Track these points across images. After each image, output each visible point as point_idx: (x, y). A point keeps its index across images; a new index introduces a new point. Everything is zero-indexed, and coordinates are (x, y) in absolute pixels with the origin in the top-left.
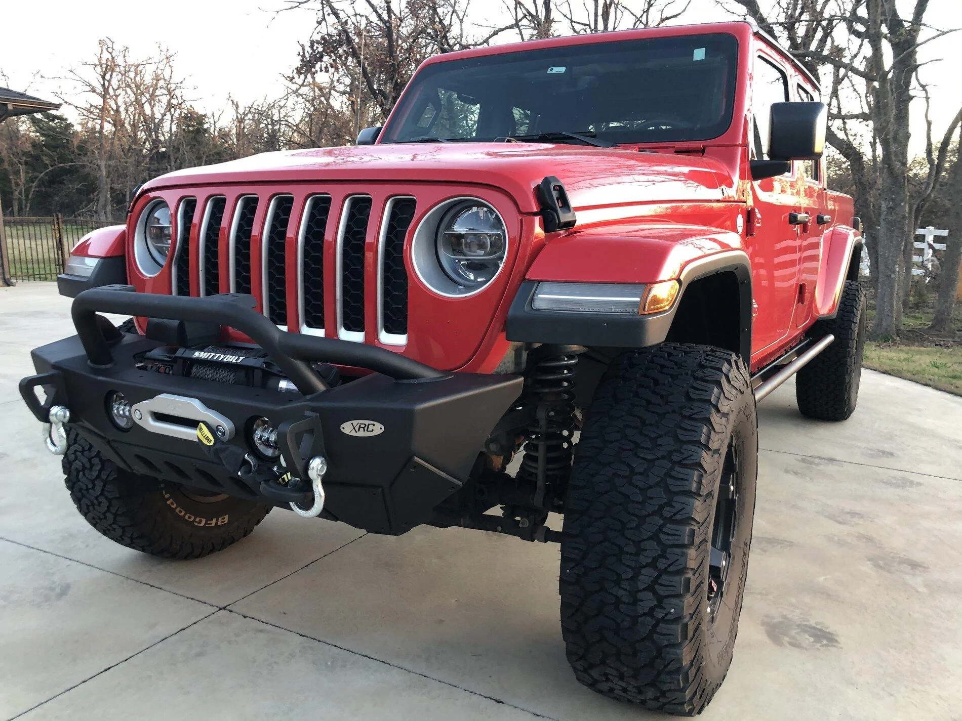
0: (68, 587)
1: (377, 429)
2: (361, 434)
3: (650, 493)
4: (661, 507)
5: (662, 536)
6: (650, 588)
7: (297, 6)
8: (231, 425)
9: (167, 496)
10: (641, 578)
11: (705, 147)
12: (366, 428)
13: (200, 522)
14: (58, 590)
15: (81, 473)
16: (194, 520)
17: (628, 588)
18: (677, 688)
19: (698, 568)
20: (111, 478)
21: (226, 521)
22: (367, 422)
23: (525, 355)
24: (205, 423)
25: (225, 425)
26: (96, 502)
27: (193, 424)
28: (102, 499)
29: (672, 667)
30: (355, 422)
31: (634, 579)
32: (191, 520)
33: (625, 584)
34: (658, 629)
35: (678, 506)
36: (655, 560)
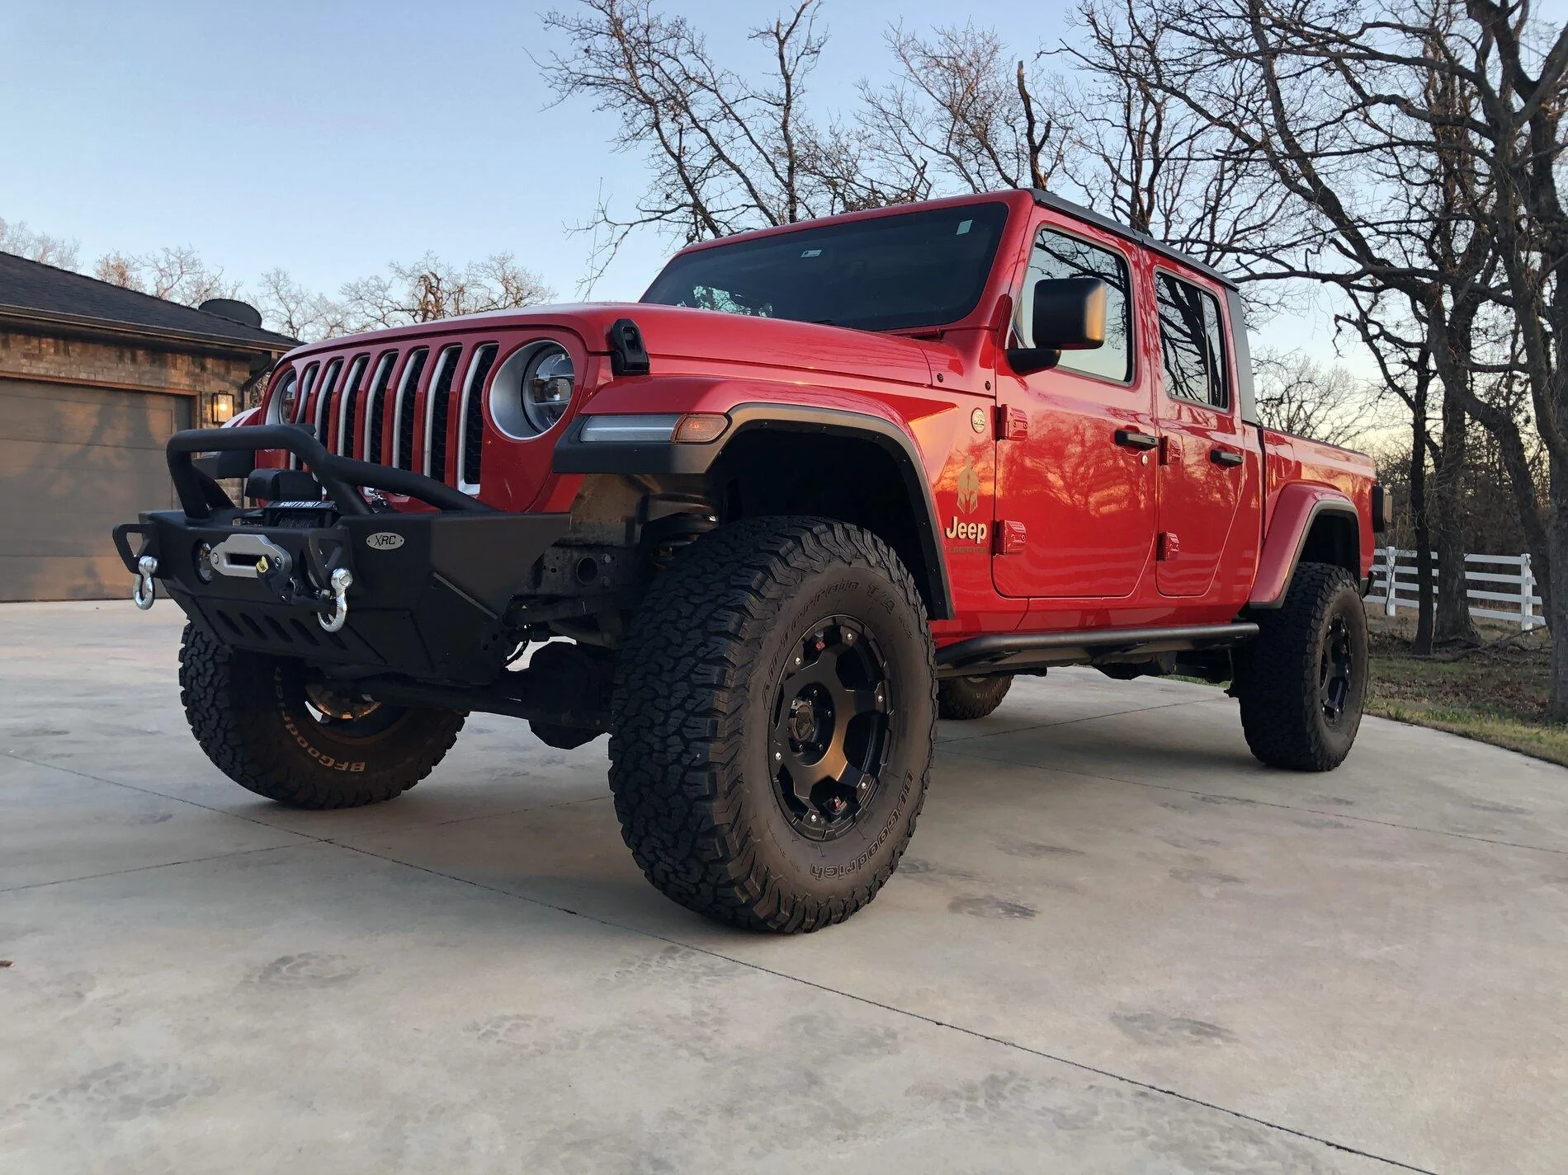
0: (170, 816)
1: (398, 541)
2: (385, 547)
3: (690, 635)
4: (697, 647)
5: (693, 676)
6: (678, 732)
8: (289, 558)
9: (287, 719)
10: (671, 720)
11: (943, 333)
12: (388, 540)
13: (328, 761)
14: (158, 818)
15: (195, 681)
16: (319, 757)
17: (660, 734)
18: (716, 858)
19: (732, 713)
20: (222, 685)
21: (362, 769)
22: (389, 534)
23: (638, 528)
24: (267, 557)
25: (282, 556)
26: (206, 715)
27: (252, 560)
28: (213, 711)
29: (705, 827)
30: (379, 535)
31: (664, 724)
32: (316, 756)
33: (657, 730)
34: (687, 779)
35: (712, 646)
36: (685, 700)
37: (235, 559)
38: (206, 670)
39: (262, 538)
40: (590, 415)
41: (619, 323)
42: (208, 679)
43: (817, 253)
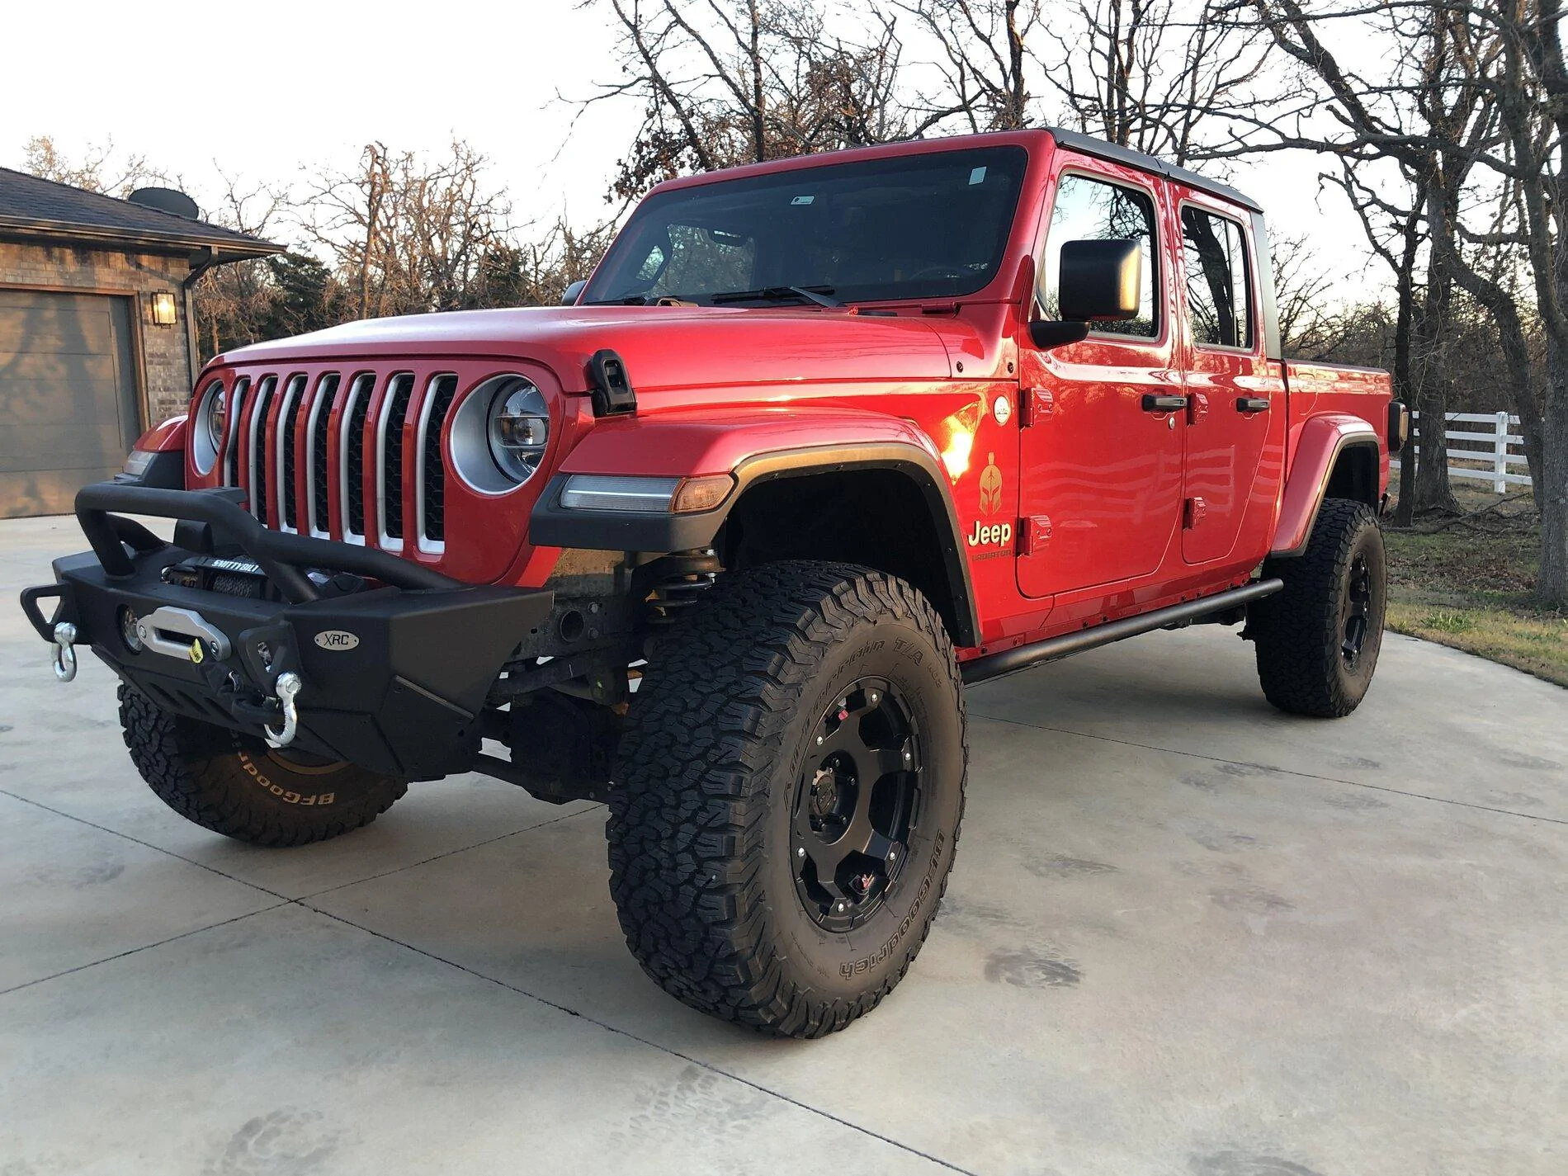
0: (122, 869)
1: (352, 642)
2: (336, 647)
3: (697, 734)
4: (707, 749)
5: (704, 785)
6: (689, 849)
7: (618, 92)
8: (227, 642)
9: (243, 759)
10: (680, 835)
11: (959, 306)
12: (340, 640)
13: (293, 798)
14: (108, 872)
15: (137, 724)
16: (283, 795)
17: (667, 849)
18: (736, 983)
19: (751, 826)
20: (168, 729)
21: (331, 801)
22: (341, 633)
23: (629, 572)
24: (200, 639)
25: (219, 641)
26: (153, 760)
27: (187, 640)
28: (159, 757)
29: (723, 953)
30: (329, 633)
31: (673, 837)
32: (279, 793)
33: (664, 844)
34: (701, 902)
35: (725, 748)
36: (695, 813)
37: (166, 635)
38: (148, 713)
39: (193, 616)
40: (571, 474)
41: (599, 355)
42: (151, 723)
43: (809, 200)
